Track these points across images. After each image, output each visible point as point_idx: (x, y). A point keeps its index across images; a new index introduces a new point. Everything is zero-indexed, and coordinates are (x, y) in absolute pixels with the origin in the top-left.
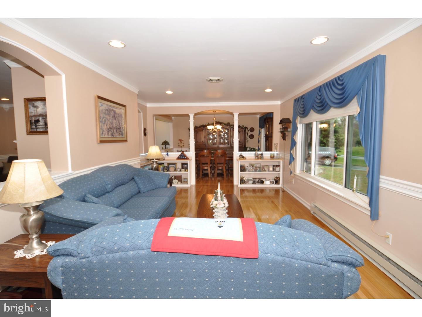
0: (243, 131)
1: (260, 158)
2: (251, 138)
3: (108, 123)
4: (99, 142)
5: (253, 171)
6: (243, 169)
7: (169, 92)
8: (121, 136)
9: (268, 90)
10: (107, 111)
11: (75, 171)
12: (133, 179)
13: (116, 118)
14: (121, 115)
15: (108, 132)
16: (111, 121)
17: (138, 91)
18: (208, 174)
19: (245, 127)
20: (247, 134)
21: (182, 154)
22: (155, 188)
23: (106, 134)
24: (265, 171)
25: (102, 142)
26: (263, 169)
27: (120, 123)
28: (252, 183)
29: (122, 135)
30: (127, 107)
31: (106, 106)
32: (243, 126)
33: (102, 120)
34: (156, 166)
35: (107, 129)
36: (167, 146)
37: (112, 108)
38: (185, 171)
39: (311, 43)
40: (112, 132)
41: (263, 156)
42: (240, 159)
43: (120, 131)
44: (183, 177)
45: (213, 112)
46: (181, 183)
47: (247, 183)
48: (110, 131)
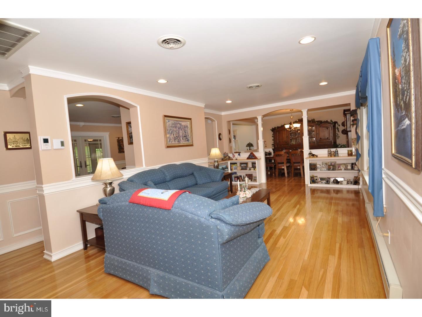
0: (331, 127)
1: (333, 155)
2: (344, 133)
3: (175, 133)
4: (166, 147)
5: (326, 170)
6: (313, 167)
7: (229, 102)
8: (187, 142)
9: (324, 83)
10: (174, 124)
11: (147, 167)
12: (193, 174)
13: (182, 129)
14: (187, 127)
15: (175, 139)
16: (177, 131)
17: (205, 105)
18: (284, 173)
19: (334, 121)
20: (338, 129)
21: (251, 154)
22: (209, 182)
23: (173, 141)
24: (341, 170)
25: (168, 147)
26: (339, 168)
27: (186, 133)
28: (325, 183)
29: (189, 141)
30: (192, 120)
31: (172, 121)
32: (331, 121)
33: (169, 131)
34: (217, 165)
35: (174, 138)
36: (251, 148)
37: (178, 122)
38: (254, 169)
39: (299, 43)
40: (178, 139)
41: (338, 153)
42: (310, 157)
43: (187, 138)
44: (254, 175)
45: (290, 110)
46: (251, 181)
47: (320, 183)
48: (177, 139)
